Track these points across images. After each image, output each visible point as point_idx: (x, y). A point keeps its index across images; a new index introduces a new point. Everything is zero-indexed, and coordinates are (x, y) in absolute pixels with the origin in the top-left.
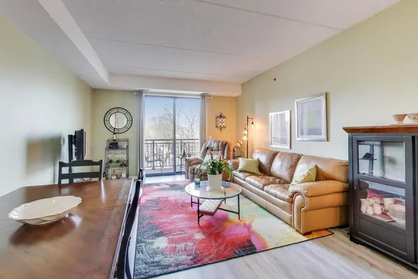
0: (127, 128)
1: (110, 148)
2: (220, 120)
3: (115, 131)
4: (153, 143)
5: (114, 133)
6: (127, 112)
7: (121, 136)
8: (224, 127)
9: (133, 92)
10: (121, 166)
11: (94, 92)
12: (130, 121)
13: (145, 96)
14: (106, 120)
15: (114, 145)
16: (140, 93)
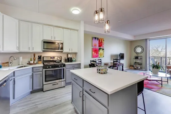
0: (142, 52)
1: (135, 59)
3: (137, 53)
4: (161, 59)
6: (141, 47)
7: (139, 55)
10: (139, 64)
11: (131, 42)
12: (143, 50)
13: (149, 40)
14: (135, 50)
15: (137, 58)
16: (146, 40)
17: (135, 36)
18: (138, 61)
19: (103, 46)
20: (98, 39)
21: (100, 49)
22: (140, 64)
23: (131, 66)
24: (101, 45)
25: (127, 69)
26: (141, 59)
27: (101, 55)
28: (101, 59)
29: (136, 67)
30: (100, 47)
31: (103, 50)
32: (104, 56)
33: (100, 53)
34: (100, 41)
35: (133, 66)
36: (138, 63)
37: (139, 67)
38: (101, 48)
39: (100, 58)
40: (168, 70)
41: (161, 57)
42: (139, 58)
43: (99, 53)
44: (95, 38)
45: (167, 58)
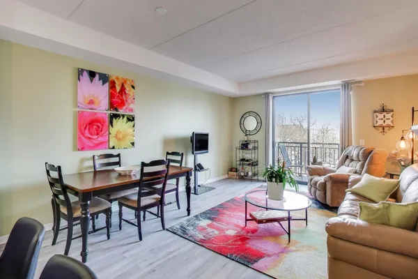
0: (257, 130)
1: (242, 148)
2: (381, 116)
3: (246, 133)
4: (301, 147)
5: (246, 135)
6: (257, 115)
7: (252, 138)
8: (390, 127)
9: (260, 95)
10: (249, 165)
11: (233, 101)
12: (260, 123)
13: (274, 97)
14: (241, 123)
15: (245, 146)
16: (267, 95)
17: (240, 84)
18: (248, 155)
19: (132, 106)
20: (104, 78)
21: (116, 116)
22: (254, 164)
23: (231, 170)
24: (122, 104)
25: (220, 181)
26: (255, 148)
27: (119, 139)
28: (119, 155)
29: (242, 174)
30: (116, 110)
31: (131, 119)
32: (133, 144)
33: (118, 132)
34: (118, 89)
35: (236, 170)
36: (247, 161)
37: (250, 174)
38: (121, 112)
39: (114, 152)
40: (312, 179)
41: (301, 144)
42: (250, 146)
43: (113, 131)
44: (92, 74)
45: (311, 146)
